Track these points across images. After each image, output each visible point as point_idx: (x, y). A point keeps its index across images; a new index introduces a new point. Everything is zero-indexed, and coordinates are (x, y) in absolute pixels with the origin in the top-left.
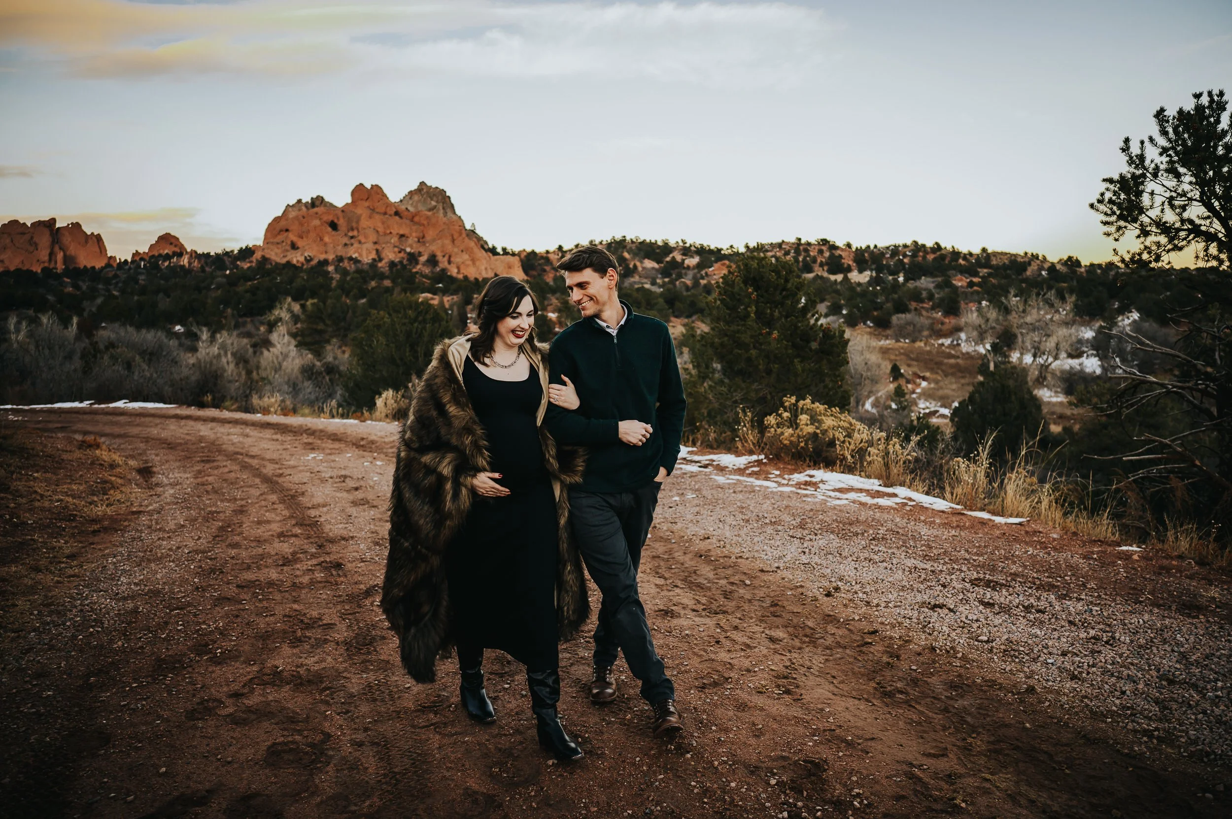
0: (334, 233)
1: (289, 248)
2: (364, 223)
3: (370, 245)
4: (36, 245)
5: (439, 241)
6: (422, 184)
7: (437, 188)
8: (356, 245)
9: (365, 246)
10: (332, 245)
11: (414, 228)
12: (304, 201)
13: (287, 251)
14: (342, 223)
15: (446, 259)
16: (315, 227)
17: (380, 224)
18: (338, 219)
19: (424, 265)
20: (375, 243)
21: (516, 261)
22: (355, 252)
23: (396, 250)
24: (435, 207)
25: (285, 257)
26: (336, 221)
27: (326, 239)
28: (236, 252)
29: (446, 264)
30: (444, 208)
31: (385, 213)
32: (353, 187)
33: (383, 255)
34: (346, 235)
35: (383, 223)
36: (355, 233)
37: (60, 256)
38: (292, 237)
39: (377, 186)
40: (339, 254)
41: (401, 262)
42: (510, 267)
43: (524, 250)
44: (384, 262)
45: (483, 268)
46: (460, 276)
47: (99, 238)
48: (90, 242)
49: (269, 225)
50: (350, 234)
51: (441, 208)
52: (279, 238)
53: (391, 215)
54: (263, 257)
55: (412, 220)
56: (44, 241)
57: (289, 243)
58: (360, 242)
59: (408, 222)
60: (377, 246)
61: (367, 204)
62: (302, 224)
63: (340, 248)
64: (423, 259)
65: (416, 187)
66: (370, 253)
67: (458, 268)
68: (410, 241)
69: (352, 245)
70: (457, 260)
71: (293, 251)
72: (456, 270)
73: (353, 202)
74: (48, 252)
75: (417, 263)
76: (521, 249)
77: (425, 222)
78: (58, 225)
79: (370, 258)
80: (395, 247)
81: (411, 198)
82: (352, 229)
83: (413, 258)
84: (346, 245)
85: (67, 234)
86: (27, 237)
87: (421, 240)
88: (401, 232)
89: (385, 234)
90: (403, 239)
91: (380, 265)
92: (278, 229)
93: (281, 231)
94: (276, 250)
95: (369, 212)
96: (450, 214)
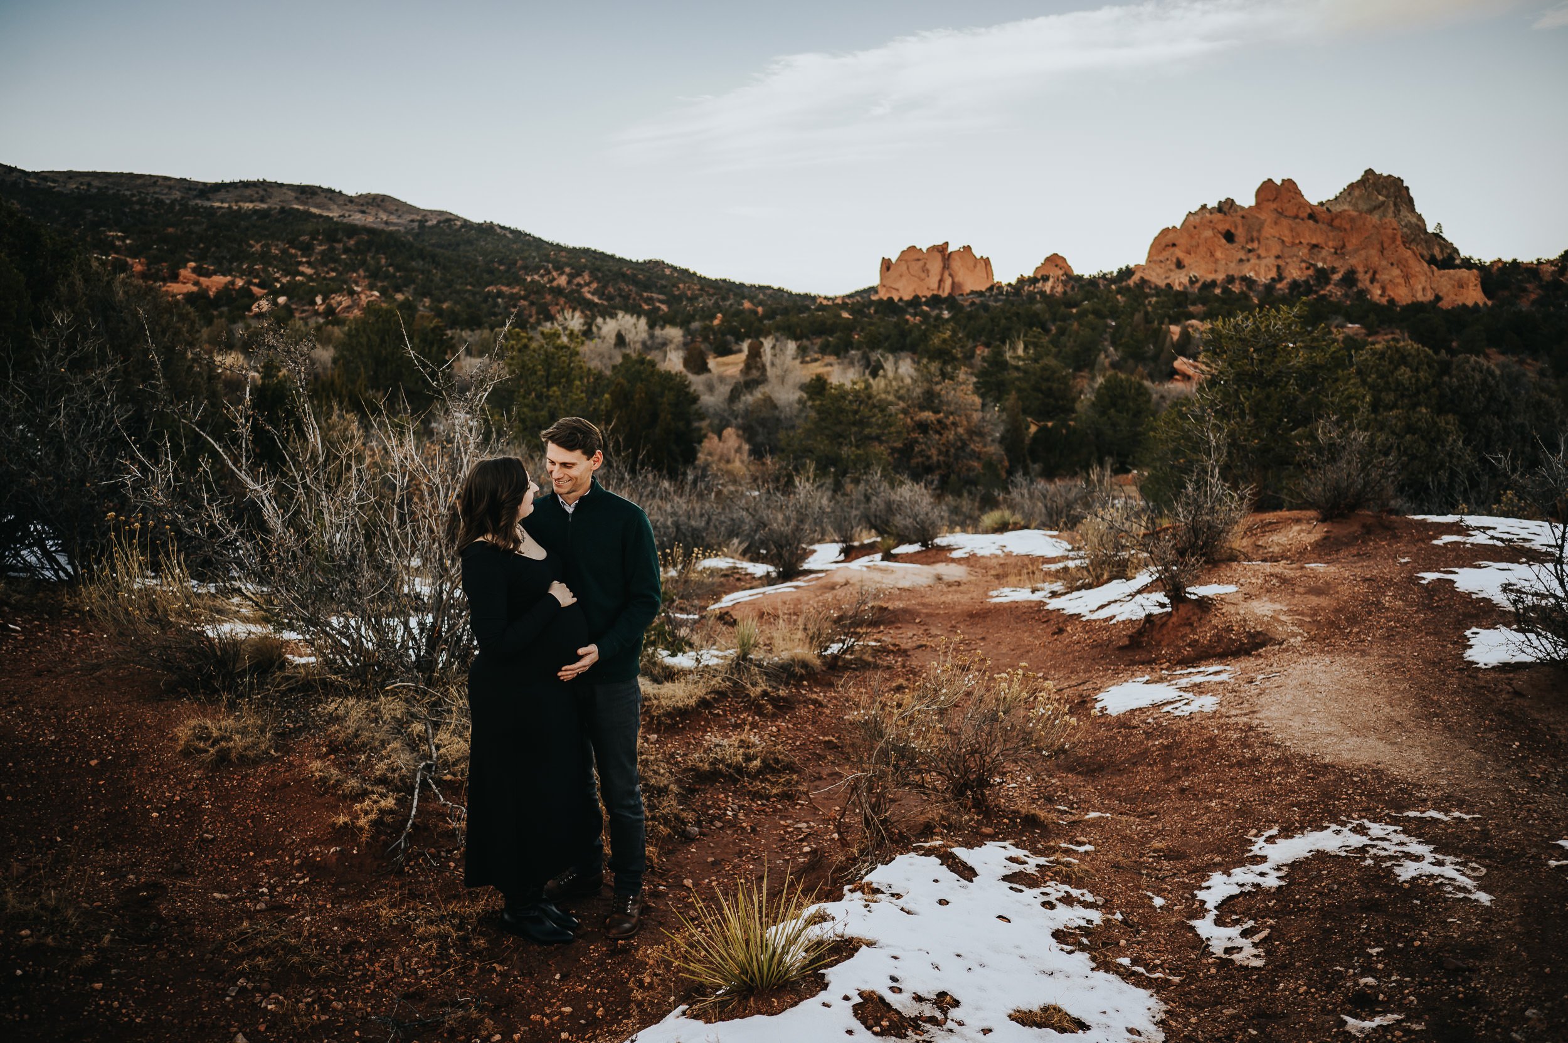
0: (1228, 246)
1: (1173, 267)
2: (1268, 231)
3: (1271, 261)
4: (928, 271)
5: (1363, 253)
6: (1369, 172)
7: (1390, 176)
8: (1253, 261)
9: (1264, 262)
10: (1223, 262)
11: (1331, 234)
12: (1209, 207)
13: (1171, 270)
14: (1240, 233)
15: (1368, 276)
16: (1206, 240)
17: (1287, 232)
18: (1236, 227)
19: (1336, 285)
20: (1278, 257)
21: (1471, 276)
22: (1251, 270)
23: (1304, 265)
24: (1383, 203)
25: (1167, 278)
26: (1233, 230)
27: (1218, 254)
28: (1115, 274)
29: (1367, 283)
30: (1395, 205)
31: (1296, 217)
32: (1258, 185)
33: (1286, 274)
34: (1243, 248)
35: (1292, 230)
36: (1255, 245)
37: (948, 282)
38: (1179, 253)
39: (1290, 180)
40: (1231, 273)
41: (1306, 282)
42: (1461, 285)
43: (1500, 260)
44: (1285, 282)
45: (1420, 287)
46: (1384, 301)
47: (987, 262)
48: (979, 266)
49: (1156, 239)
50: (1249, 247)
51: (1391, 204)
52: (1166, 254)
53: (1303, 219)
54: (1142, 278)
55: (1330, 224)
56: (936, 266)
57: (1174, 260)
58: (1259, 257)
59: (1324, 227)
60: (1280, 262)
61: (1274, 206)
62: (1191, 237)
63: (1232, 265)
64: (1336, 277)
65: (1359, 178)
66: (1270, 270)
67: (1383, 289)
68: (1324, 253)
69: (1248, 260)
70: (1383, 277)
71: (1178, 271)
72: (1379, 292)
73: (1257, 203)
74: (937, 278)
75: (1327, 281)
76: (1495, 259)
77: (1348, 227)
78: (951, 249)
79: (1269, 277)
80: (1303, 261)
81: (1349, 194)
82: (1252, 240)
83: (1323, 276)
84: (1241, 260)
85: (957, 258)
86: (921, 263)
87: (1340, 251)
88: (1314, 242)
89: (1293, 244)
90: (1315, 250)
91: (1279, 286)
92: (1163, 244)
93: (1167, 246)
94: (1159, 270)
95: (1274, 215)
96: (1404, 212)
